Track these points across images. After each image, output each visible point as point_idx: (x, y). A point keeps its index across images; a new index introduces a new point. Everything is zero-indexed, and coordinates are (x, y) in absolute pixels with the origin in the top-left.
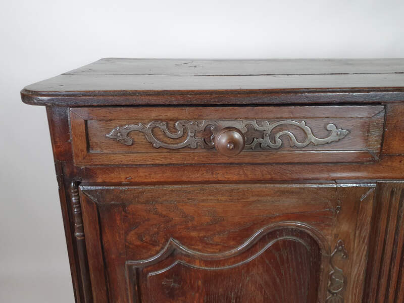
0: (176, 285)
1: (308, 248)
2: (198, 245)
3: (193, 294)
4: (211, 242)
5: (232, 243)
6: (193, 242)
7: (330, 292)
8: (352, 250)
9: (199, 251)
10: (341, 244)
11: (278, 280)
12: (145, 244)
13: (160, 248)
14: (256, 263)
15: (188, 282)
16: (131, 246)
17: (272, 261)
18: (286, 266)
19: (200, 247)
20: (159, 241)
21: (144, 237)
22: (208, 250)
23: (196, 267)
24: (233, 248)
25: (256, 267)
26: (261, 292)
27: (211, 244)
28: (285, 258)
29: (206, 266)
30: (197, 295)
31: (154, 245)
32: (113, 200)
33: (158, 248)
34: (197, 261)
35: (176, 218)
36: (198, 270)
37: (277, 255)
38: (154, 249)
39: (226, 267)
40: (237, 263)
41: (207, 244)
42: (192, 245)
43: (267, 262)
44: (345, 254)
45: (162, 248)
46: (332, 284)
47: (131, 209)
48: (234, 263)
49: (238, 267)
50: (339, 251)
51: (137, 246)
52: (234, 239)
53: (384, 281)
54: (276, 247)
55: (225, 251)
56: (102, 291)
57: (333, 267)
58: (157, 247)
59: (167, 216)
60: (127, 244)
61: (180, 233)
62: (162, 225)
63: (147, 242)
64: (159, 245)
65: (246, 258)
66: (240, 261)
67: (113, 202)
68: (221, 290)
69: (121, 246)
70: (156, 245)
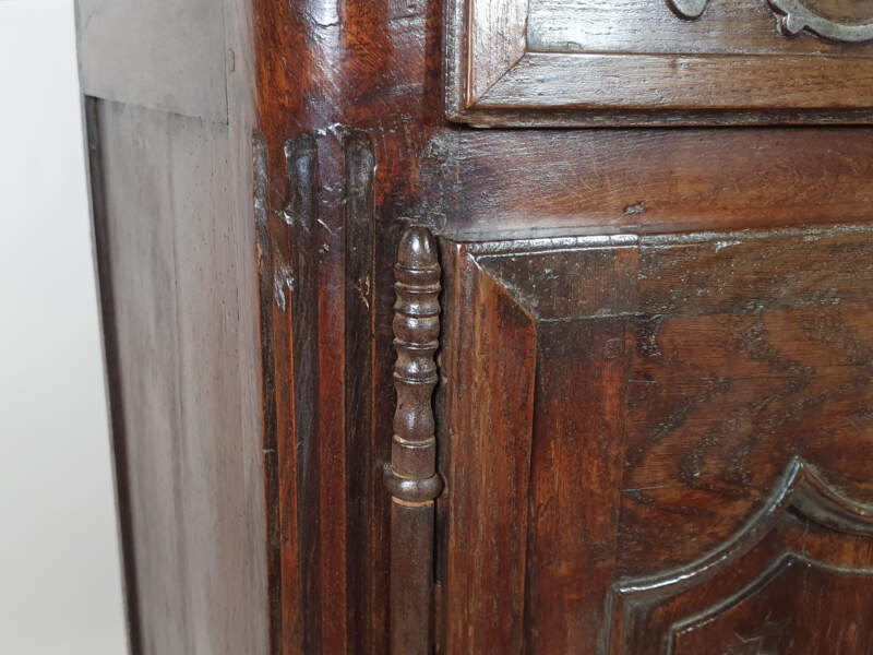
12: (698, 495)
13: (749, 504)
20: (750, 477)
21: (702, 463)
31: (728, 497)
32: (603, 301)
33: (741, 506)
34: (852, 545)
35: (829, 370)
38: (729, 512)
45: (757, 507)
47: (672, 341)
51: (666, 510)
58: (740, 503)
59: (797, 363)
60: (629, 504)
61: (832, 432)
62: (774, 405)
63: (704, 487)
64: (747, 496)
67: (604, 313)
69: (600, 519)
70: (735, 498)
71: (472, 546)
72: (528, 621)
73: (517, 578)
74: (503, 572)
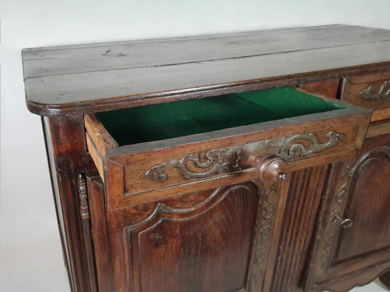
0: (161, 237)
1: (251, 191)
2: (178, 204)
3: (172, 240)
4: (188, 200)
5: (202, 198)
6: (175, 203)
7: (264, 218)
8: (279, 188)
9: (179, 208)
10: (273, 185)
11: (231, 218)
14: (217, 208)
15: (169, 232)
16: (128, 215)
17: (228, 205)
18: (237, 206)
19: (179, 206)
20: (150, 207)
21: (139, 206)
22: (185, 206)
23: (174, 220)
24: (202, 201)
25: (217, 212)
26: (219, 228)
27: (187, 202)
28: (236, 201)
29: (182, 218)
30: (175, 240)
31: (146, 211)
33: (149, 212)
34: (176, 216)
36: (177, 223)
37: (230, 200)
38: (146, 213)
39: (195, 216)
40: (204, 211)
41: (184, 202)
42: (174, 205)
43: (224, 206)
44: (276, 191)
45: (152, 212)
46: (266, 214)
48: (201, 211)
49: (204, 214)
50: (272, 190)
51: (134, 214)
52: (203, 195)
53: (295, 204)
54: (231, 194)
55: (197, 204)
56: (105, 254)
57: (267, 201)
60: (125, 214)
63: (140, 210)
64: (149, 210)
65: (209, 206)
66: (205, 210)
68: (192, 233)
69: (120, 217)
70: (147, 211)
71: (96, 224)
72: (108, 235)
73: (105, 229)
74: (102, 228)
